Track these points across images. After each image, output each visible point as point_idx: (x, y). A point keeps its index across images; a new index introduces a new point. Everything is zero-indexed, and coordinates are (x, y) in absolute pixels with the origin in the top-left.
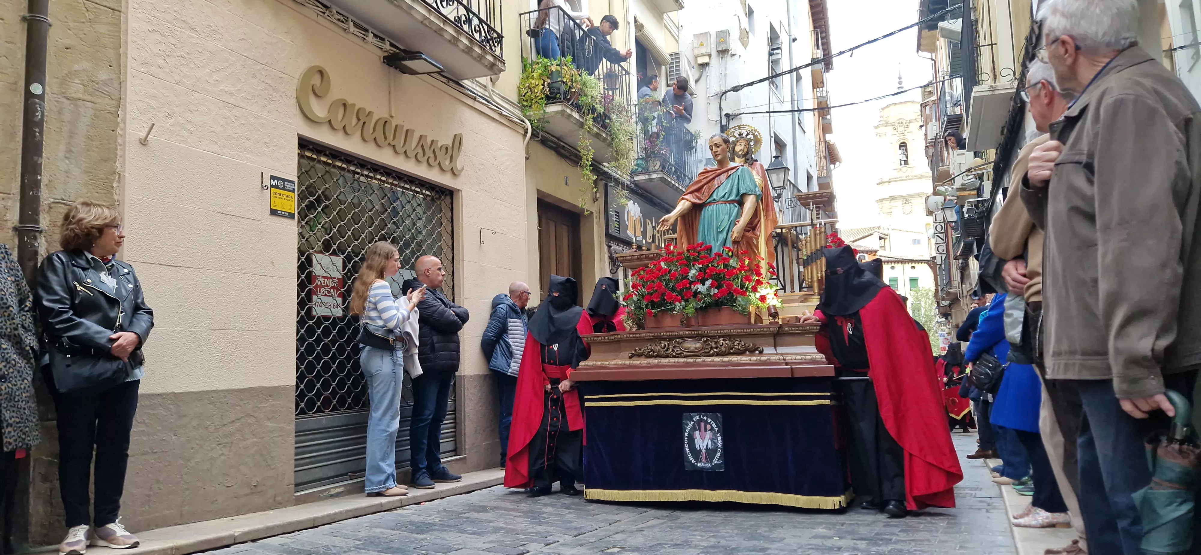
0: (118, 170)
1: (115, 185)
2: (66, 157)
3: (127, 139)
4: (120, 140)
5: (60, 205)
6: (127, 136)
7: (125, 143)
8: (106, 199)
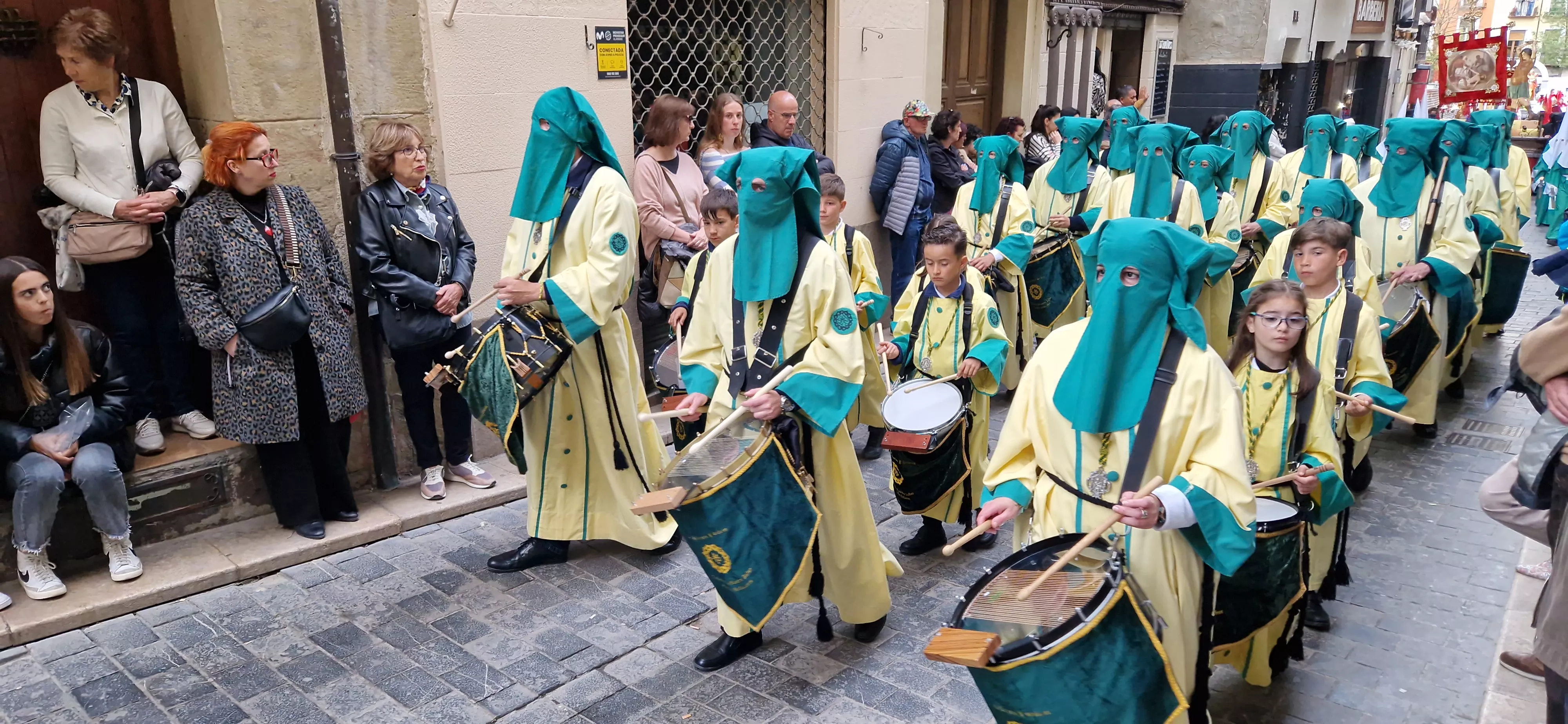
0: (425, 66)
1: (425, 84)
2: (370, 61)
3: (431, 24)
4: (423, 26)
5: (373, 121)
6: (430, 20)
7: (428, 29)
8: (418, 104)
